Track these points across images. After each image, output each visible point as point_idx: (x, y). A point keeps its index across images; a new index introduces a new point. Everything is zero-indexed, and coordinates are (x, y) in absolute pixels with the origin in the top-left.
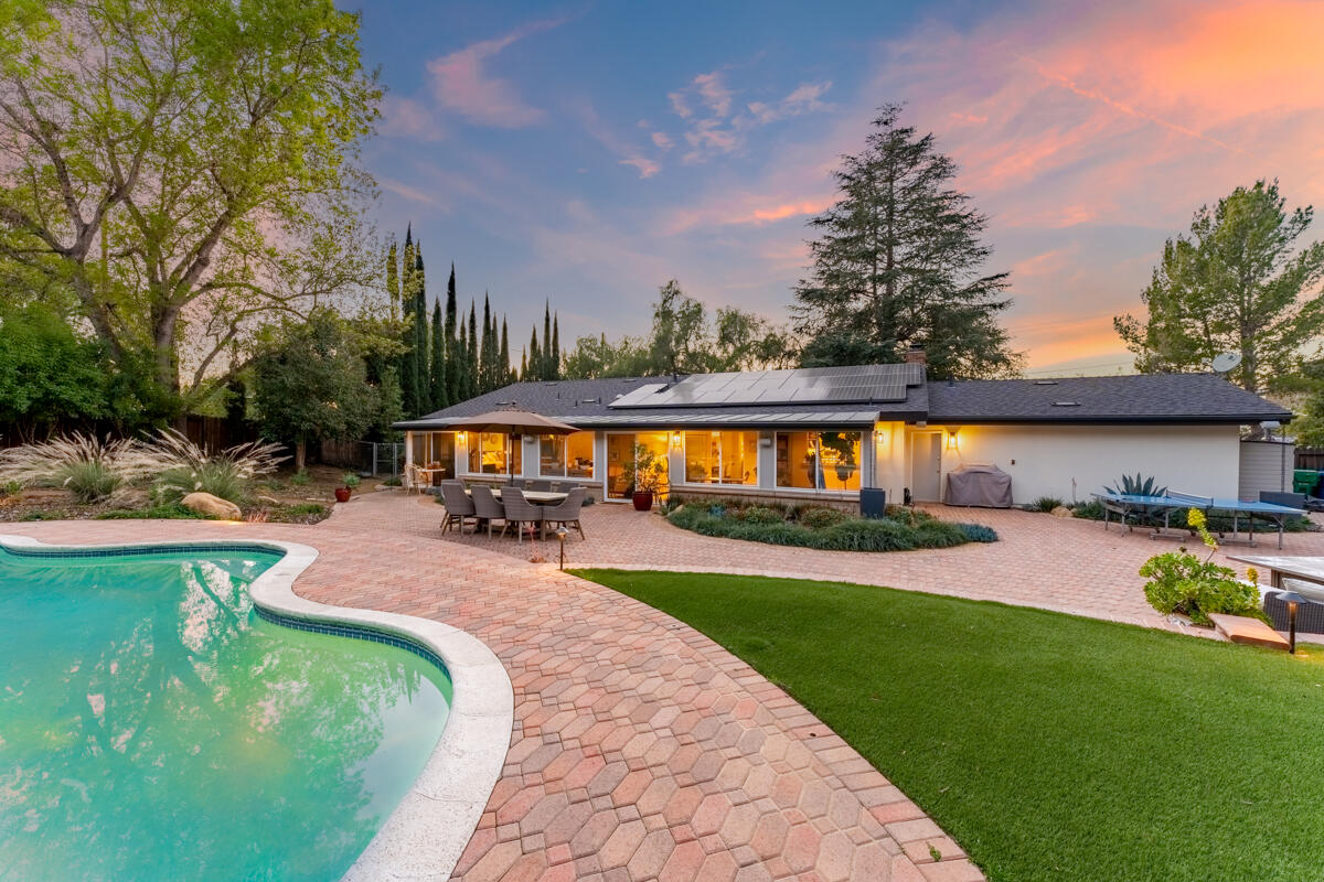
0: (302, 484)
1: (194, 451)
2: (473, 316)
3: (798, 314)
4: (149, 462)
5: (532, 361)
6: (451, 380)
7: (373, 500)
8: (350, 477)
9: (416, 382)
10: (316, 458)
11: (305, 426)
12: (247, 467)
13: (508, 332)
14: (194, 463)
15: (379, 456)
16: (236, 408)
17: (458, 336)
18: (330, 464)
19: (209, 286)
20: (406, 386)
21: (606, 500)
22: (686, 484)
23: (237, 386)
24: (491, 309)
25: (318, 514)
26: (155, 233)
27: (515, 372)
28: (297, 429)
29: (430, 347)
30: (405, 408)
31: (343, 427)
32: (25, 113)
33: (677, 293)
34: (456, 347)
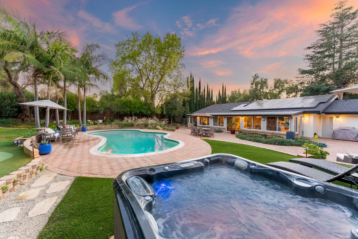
0: (172, 126)
1: (157, 120)
2: (204, 89)
3: (298, 79)
4: (152, 121)
5: (219, 98)
6: (199, 105)
7: (182, 129)
8: (178, 125)
9: (192, 105)
10: (174, 121)
11: (172, 115)
12: (164, 123)
13: (213, 92)
14: (157, 121)
15: (185, 121)
16: (162, 112)
17: (201, 94)
18: (176, 122)
19: (159, 91)
20: (190, 107)
21: (226, 131)
22: (244, 129)
23: (162, 109)
24: (209, 87)
25: (173, 130)
26: (152, 83)
27: (214, 101)
28: (171, 116)
29: (195, 97)
30: (190, 111)
31: (178, 115)
32: (138, 69)
33: (257, 77)
34: (201, 97)
